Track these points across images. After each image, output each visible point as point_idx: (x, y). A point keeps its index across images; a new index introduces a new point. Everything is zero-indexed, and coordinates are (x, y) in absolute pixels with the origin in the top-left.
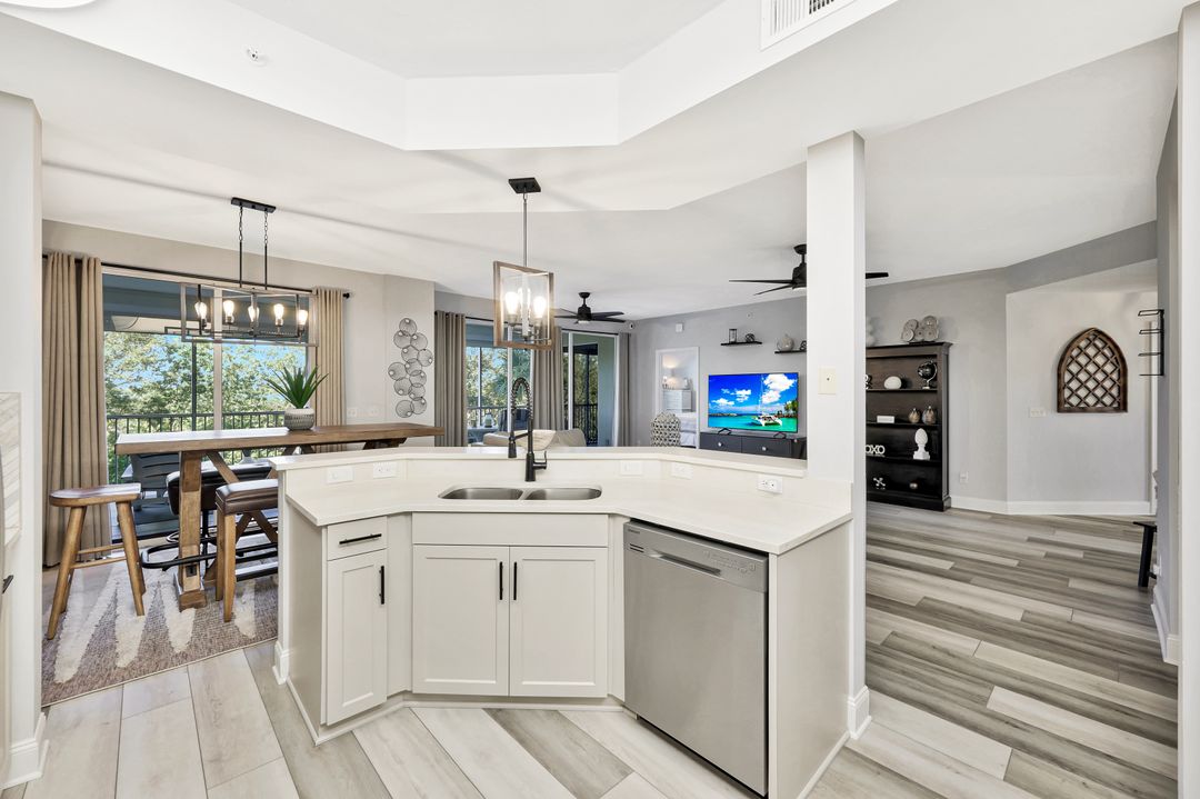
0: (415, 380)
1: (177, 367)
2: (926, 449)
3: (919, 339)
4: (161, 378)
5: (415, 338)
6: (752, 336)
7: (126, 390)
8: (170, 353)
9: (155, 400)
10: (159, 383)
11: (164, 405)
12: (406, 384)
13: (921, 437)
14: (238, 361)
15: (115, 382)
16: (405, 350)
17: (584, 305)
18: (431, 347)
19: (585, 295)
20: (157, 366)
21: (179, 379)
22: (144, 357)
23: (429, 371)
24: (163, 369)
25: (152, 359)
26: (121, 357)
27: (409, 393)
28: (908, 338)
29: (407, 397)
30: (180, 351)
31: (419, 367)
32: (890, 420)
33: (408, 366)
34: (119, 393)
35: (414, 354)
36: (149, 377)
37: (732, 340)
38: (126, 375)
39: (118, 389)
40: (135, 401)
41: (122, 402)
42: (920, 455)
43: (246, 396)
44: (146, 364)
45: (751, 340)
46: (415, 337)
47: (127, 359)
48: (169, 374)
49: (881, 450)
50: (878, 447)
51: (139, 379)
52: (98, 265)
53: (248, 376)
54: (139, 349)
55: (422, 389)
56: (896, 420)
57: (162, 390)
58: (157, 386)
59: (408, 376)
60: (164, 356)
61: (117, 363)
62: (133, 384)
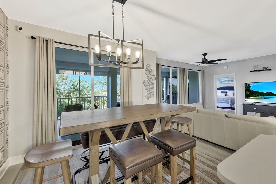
0: (151, 86)
1: (72, 85)
4: (69, 88)
7: (62, 91)
8: (71, 82)
9: (68, 93)
10: (69, 89)
11: (70, 94)
12: (148, 87)
14: (84, 84)
15: (60, 89)
16: (148, 76)
18: (155, 75)
20: (68, 85)
21: (73, 88)
22: (66, 83)
23: (155, 83)
24: (70, 86)
25: (67, 83)
26: (61, 83)
27: (150, 90)
29: (149, 92)
30: (73, 82)
31: (152, 81)
33: (149, 81)
34: (61, 91)
35: (150, 77)
36: (67, 88)
38: (62, 87)
39: (61, 90)
40: (64, 93)
41: (61, 93)
43: (86, 92)
44: (66, 84)
46: (151, 71)
47: (62, 83)
48: (71, 87)
51: (65, 88)
52: (54, 42)
53: (87, 87)
54: (65, 81)
55: (153, 89)
57: (69, 90)
58: (68, 89)
59: (149, 85)
60: (70, 82)
61: (60, 84)
62: (64, 89)
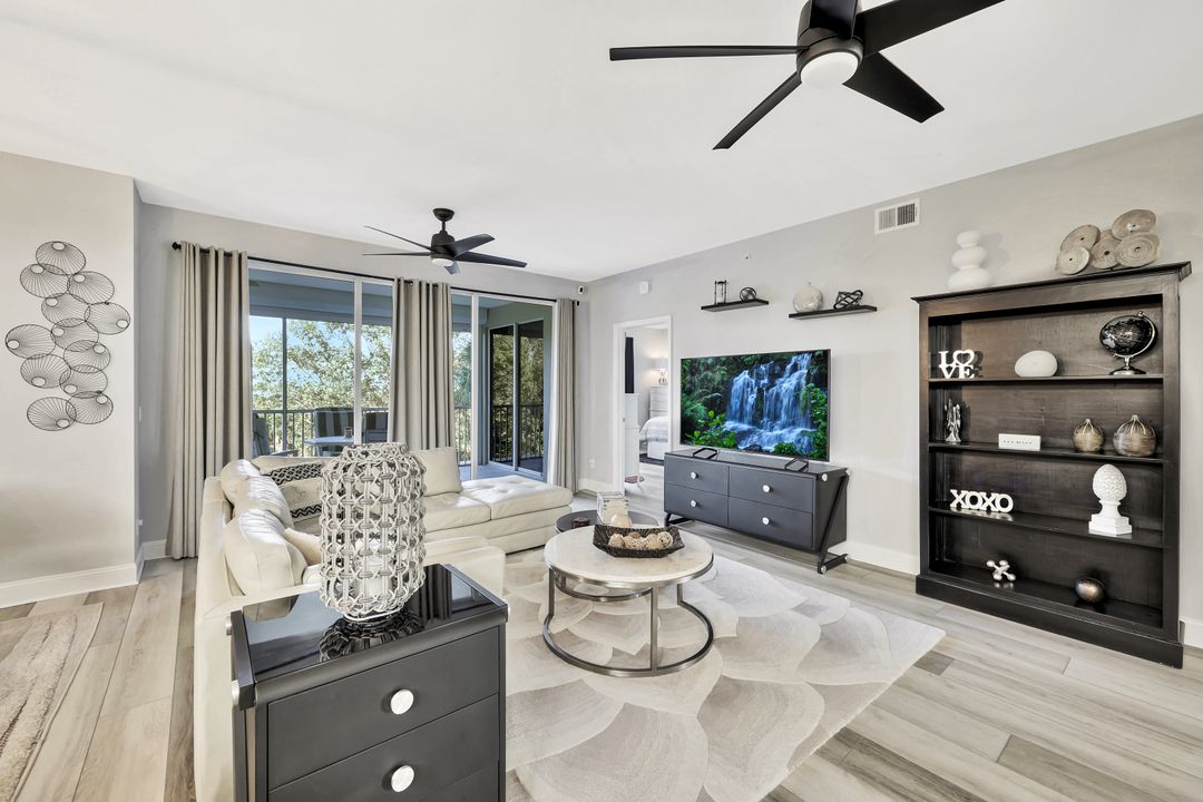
0: (79, 359)
2: (1124, 508)
3: (1104, 264)
5: (81, 279)
6: (751, 291)
12: (56, 367)
13: (1108, 484)
16: (52, 302)
17: (443, 232)
19: (444, 215)
23: (121, 343)
27: (63, 383)
28: (1076, 262)
29: (58, 392)
31: (93, 336)
32: (1032, 443)
35: (78, 311)
37: (720, 300)
42: (1108, 523)
45: (750, 299)
49: (1004, 503)
50: (997, 497)
55: (97, 376)
56: (1043, 445)
59: (60, 352)
